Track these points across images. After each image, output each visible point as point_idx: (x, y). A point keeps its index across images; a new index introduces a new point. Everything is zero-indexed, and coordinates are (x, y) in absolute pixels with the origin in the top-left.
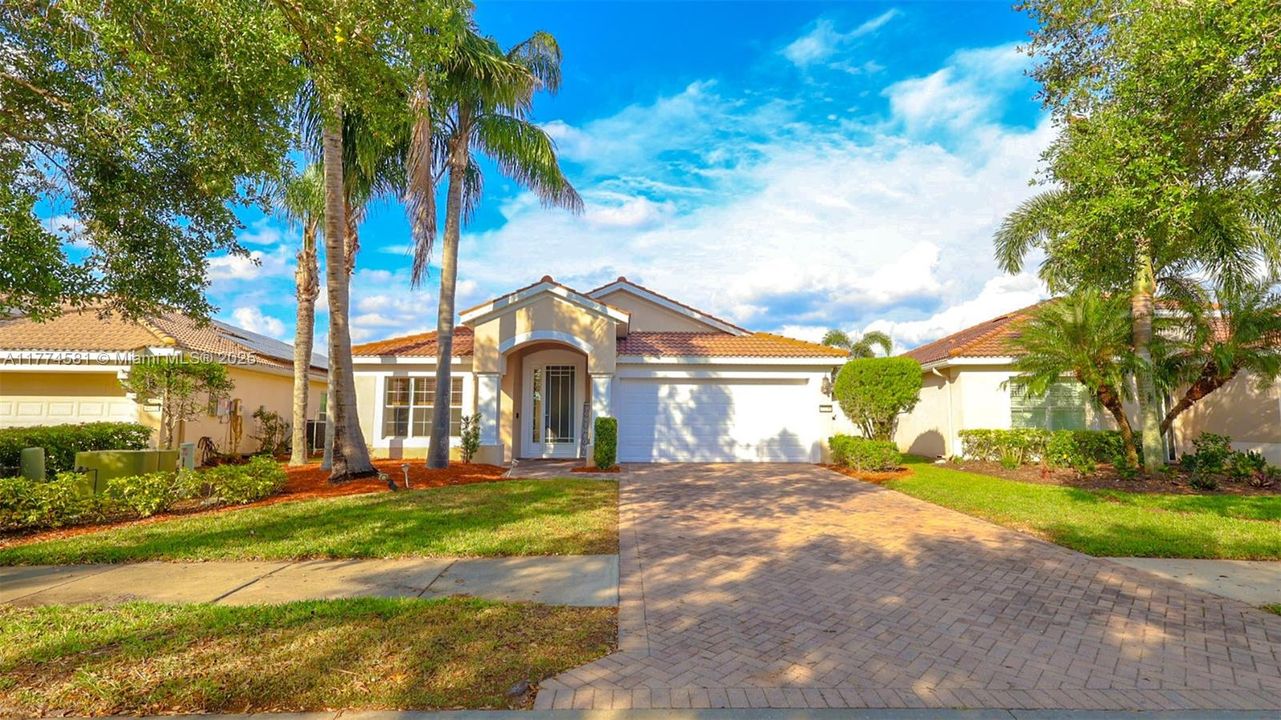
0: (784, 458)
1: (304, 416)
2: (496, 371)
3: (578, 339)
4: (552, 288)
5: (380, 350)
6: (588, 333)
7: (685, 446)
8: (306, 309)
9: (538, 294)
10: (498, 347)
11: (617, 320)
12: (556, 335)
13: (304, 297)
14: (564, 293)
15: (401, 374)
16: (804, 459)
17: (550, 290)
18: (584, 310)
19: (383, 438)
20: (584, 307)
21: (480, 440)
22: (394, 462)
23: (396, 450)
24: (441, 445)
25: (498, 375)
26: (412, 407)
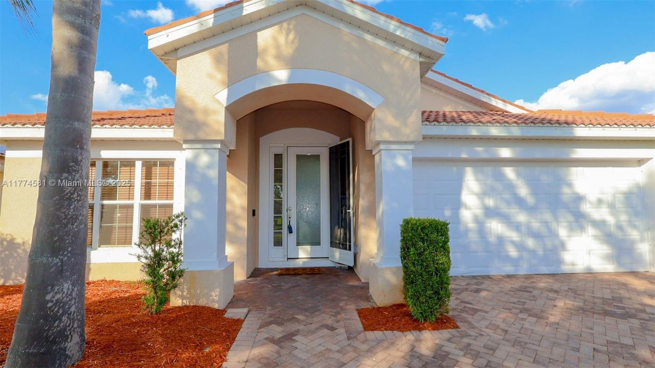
24: (49, 305)
25: (219, 146)
26: (98, 202)
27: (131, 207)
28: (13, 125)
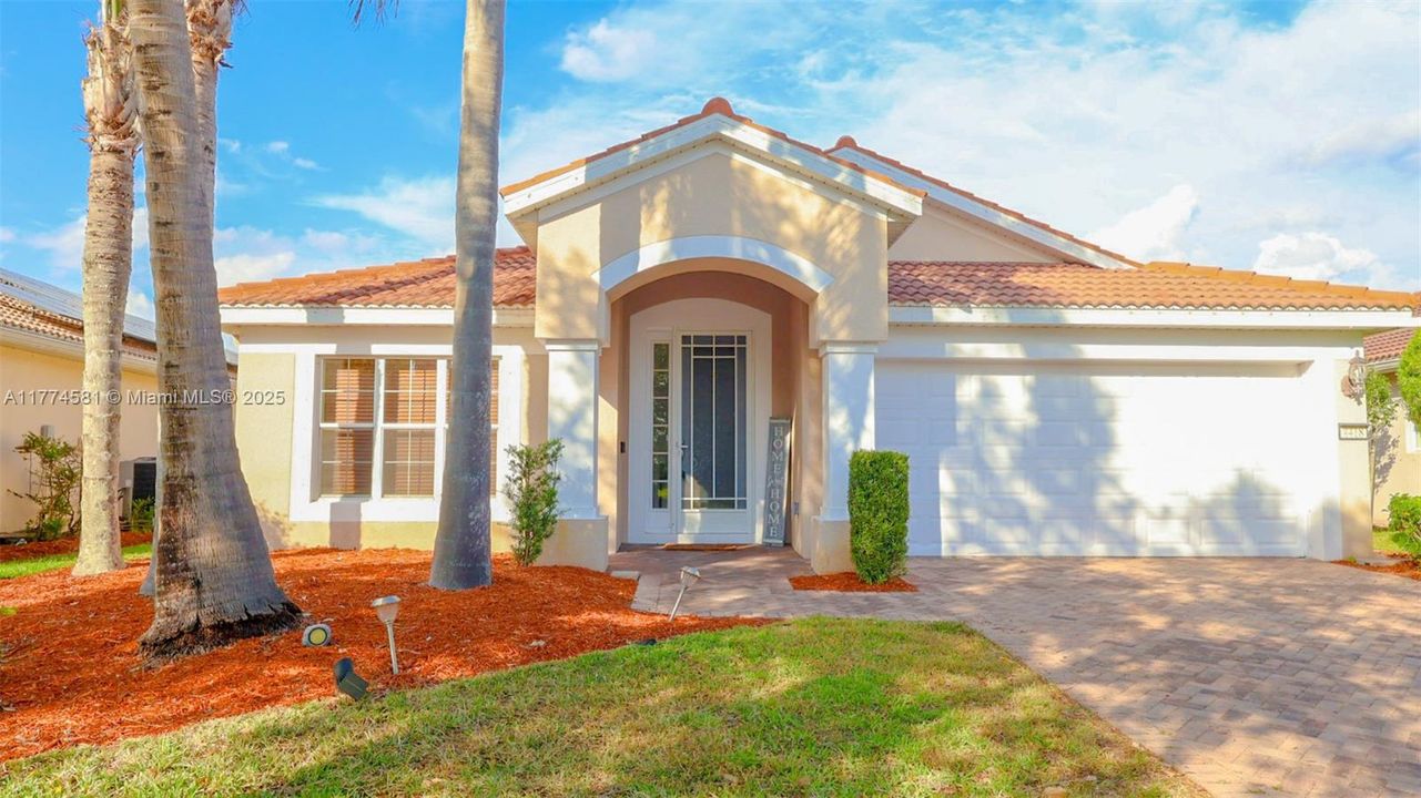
0: (1248, 547)
1: (109, 447)
2: (593, 335)
3: (792, 255)
4: (733, 127)
5: (304, 294)
6: (815, 244)
7: (1020, 517)
8: (112, 172)
9: (694, 146)
10: (596, 277)
11: (890, 211)
12: (737, 248)
13: (104, 141)
14: (761, 141)
15: (354, 349)
16: (1296, 547)
17: (726, 133)
18: (807, 186)
19: (313, 500)
20: (810, 179)
21: (558, 506)
22: (341, 556)
23: (346, 530)
24: (472, 523)
25: (596, 347)
26: (381, 425)
27: (431, 434)
28: (233, 304)
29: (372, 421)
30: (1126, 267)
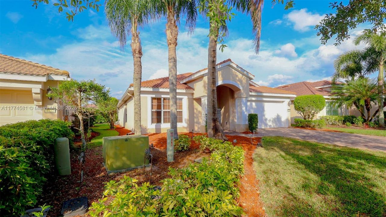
3: (238, 84)
6: (241, 82)
11: (249, 78)
12: (231, 82)
14: (235, 66)
15: (158, 96)
17: (230, 64)
18: (239, 73)
19: (152, 124)
23: (158, 130)
26: (163, 110)
29: (161, 109)
30: (259, 87)
